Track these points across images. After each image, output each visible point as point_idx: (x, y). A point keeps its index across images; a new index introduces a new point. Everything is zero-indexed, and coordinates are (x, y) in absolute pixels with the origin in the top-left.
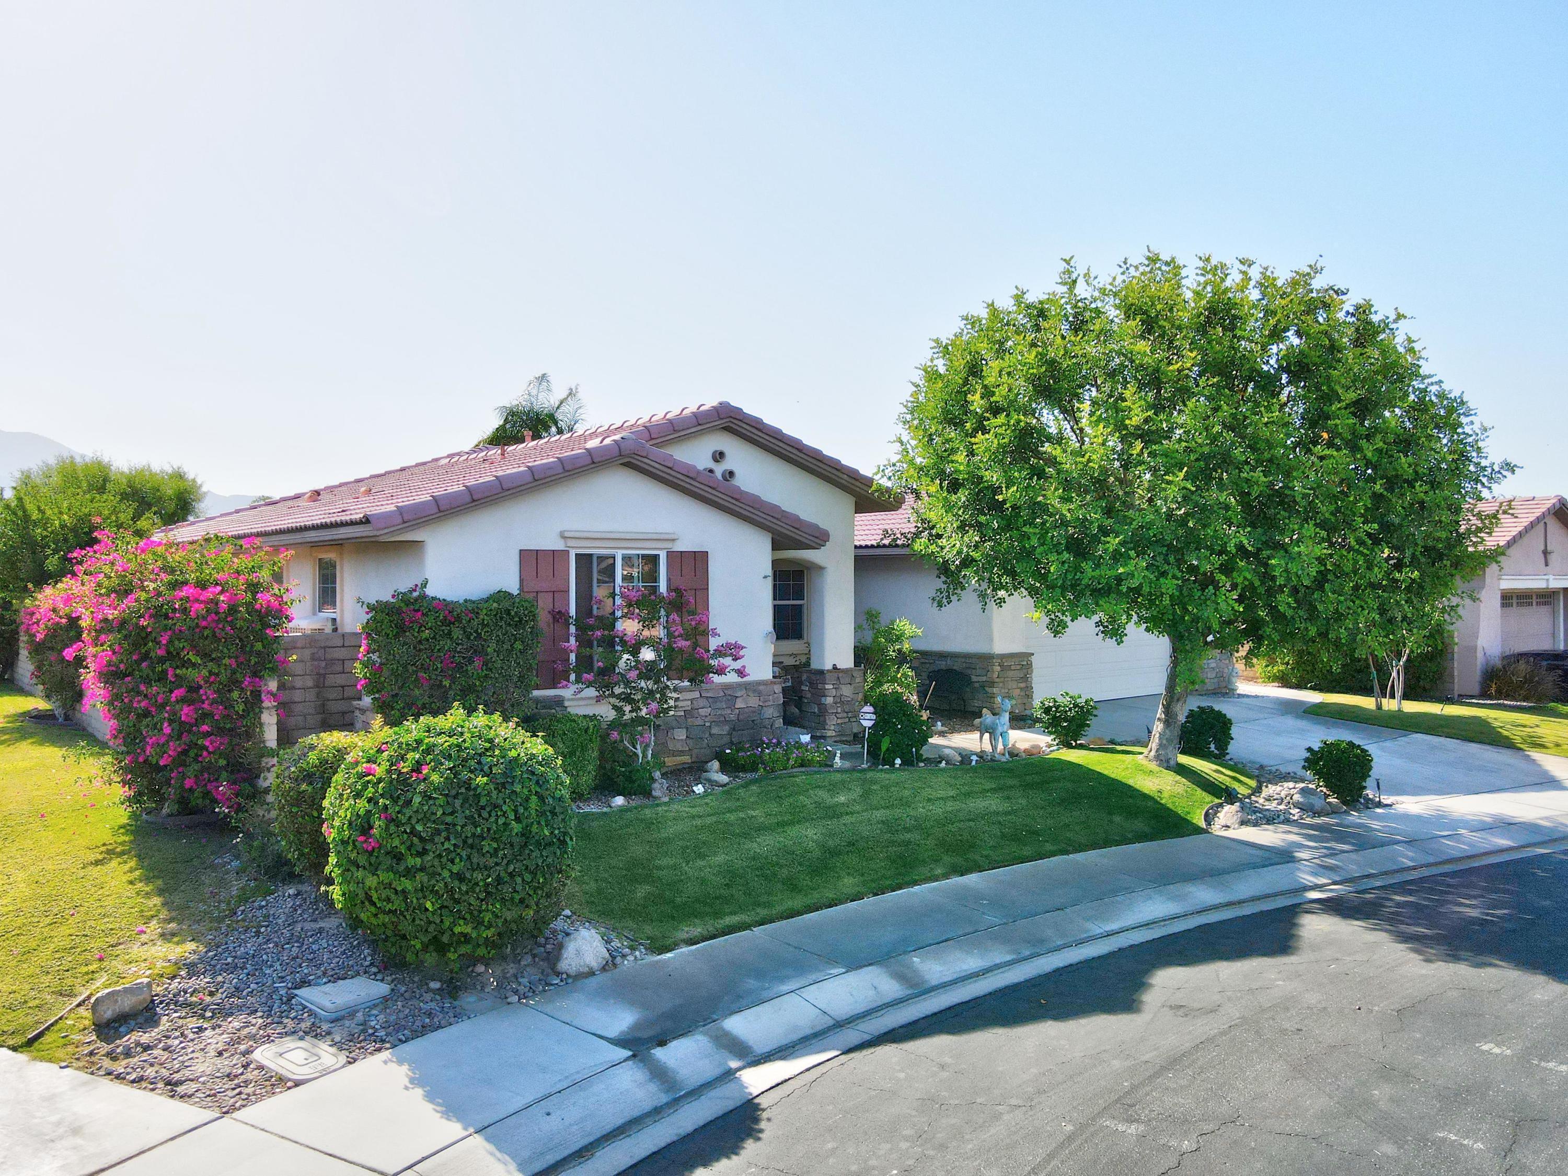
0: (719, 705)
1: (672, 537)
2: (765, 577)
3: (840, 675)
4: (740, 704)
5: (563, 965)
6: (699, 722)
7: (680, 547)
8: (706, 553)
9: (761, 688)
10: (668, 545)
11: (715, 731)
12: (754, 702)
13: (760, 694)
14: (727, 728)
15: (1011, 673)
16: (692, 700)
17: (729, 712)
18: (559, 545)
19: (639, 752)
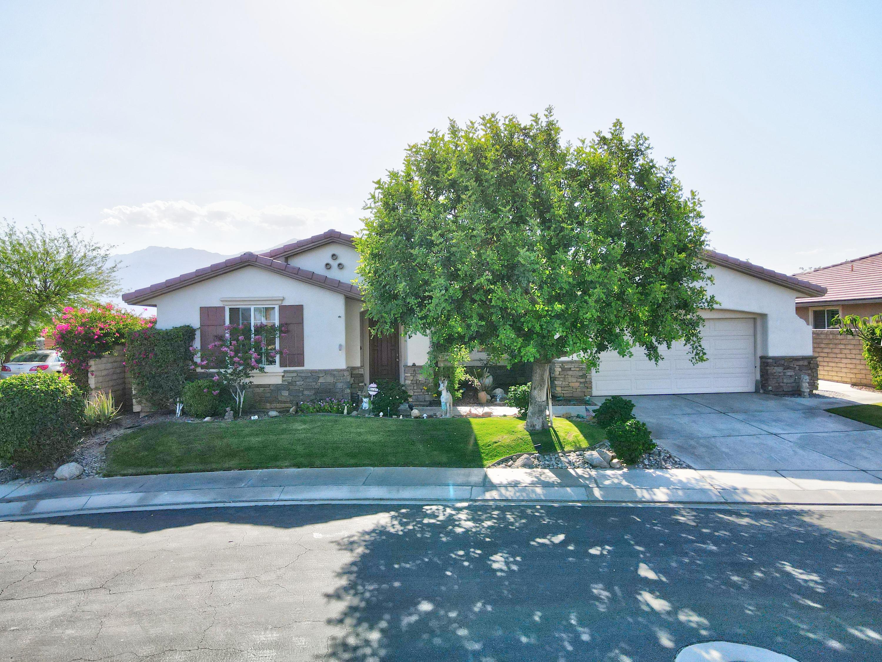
0: (308, 380)
1: (282, 298)
2: (340, 317)
3: (416, 369)
4: (321, 380)
5: (55, 475)
6: (297, 388)
7: (286, 303)
8: (301, 306)
9: (335, 373)
10: (280, 302)
11: (306, 392)
12: (330, 379)
13: (334, 376)
14: (313, 392)
15: (570, 373)
16: (292, 377)
17: (315, 384)
18: (220, 304)
19: (237, 399)
